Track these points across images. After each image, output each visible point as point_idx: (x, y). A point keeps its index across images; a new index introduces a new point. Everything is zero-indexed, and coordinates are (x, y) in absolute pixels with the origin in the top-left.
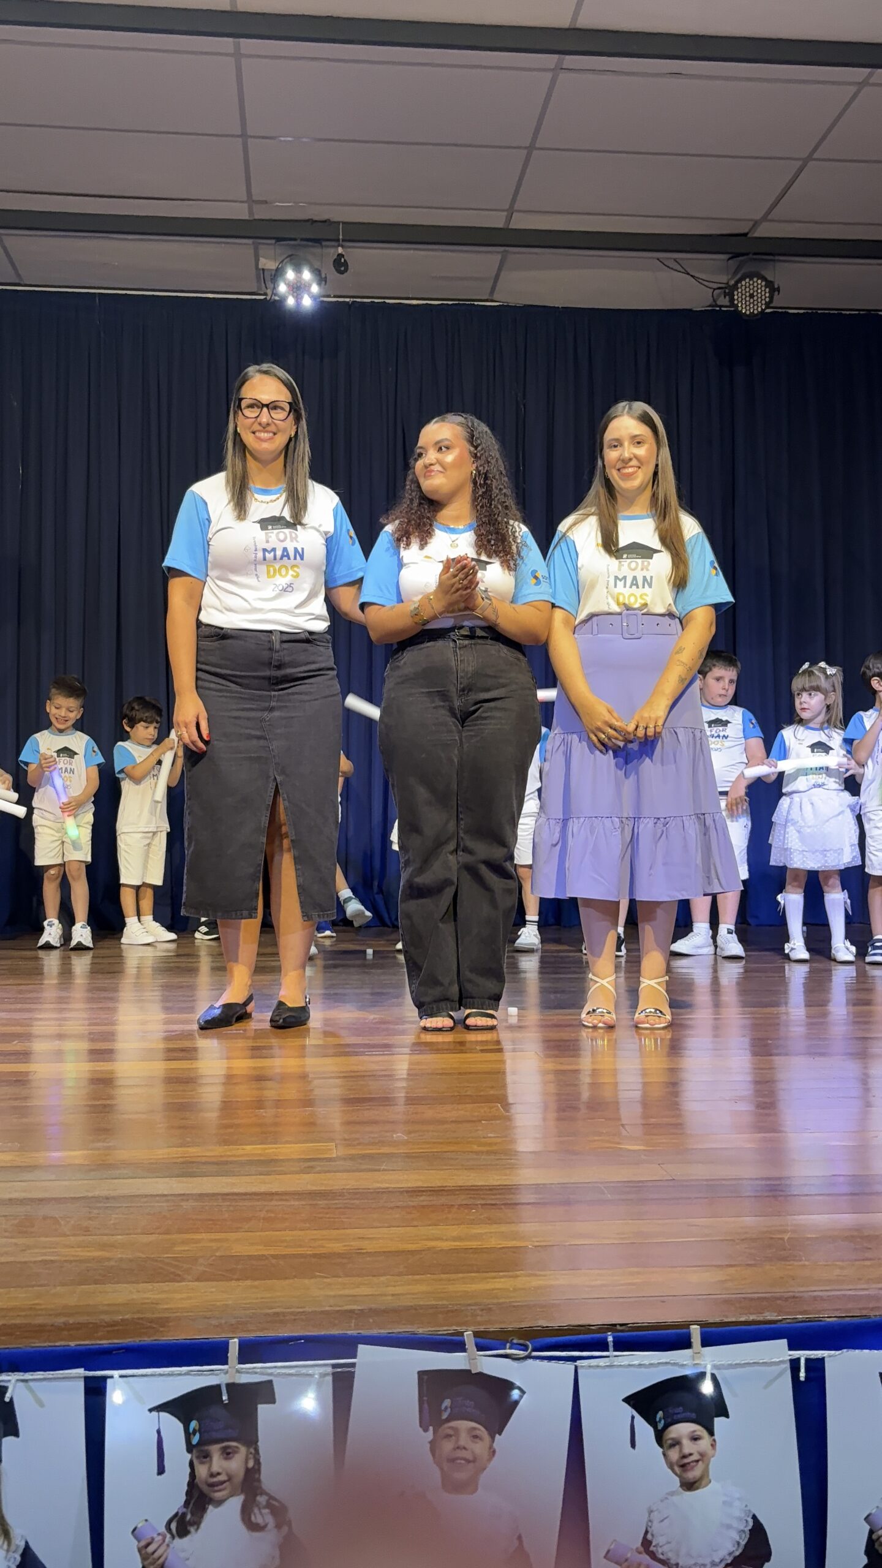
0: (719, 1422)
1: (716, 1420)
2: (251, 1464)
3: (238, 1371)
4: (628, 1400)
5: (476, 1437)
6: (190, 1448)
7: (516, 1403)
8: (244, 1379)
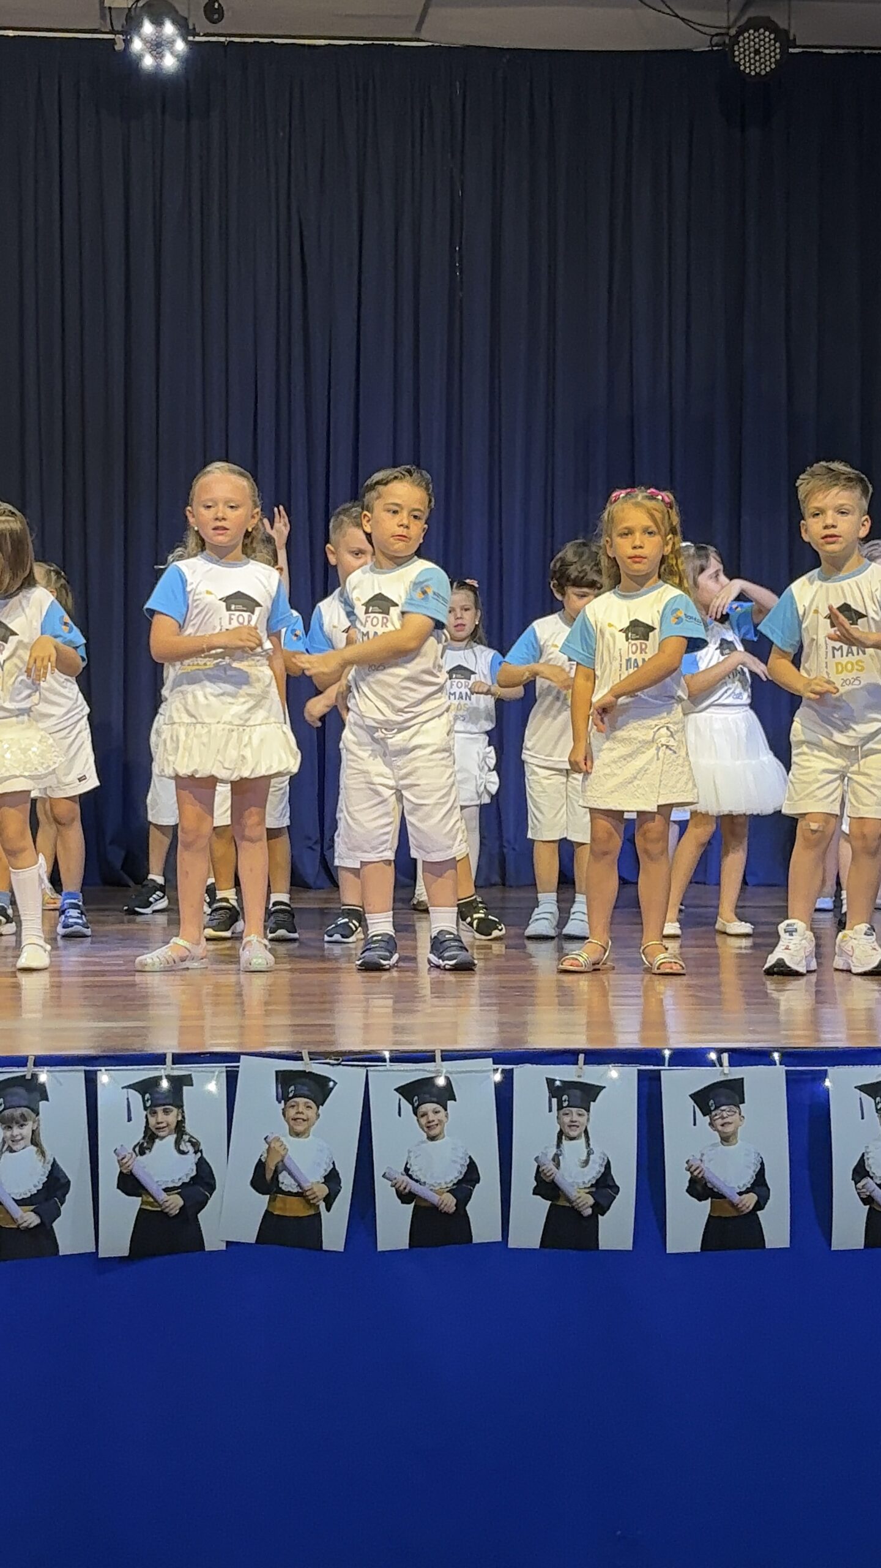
0: (450, 1103)
1: (449, 1102)
2: (180, 1118)
3: (172, 1069)
4: (396, 1090)
5: (308, 1107)
6: (145, 1108)
7: (332, 1089)
8: (176, 1073)
